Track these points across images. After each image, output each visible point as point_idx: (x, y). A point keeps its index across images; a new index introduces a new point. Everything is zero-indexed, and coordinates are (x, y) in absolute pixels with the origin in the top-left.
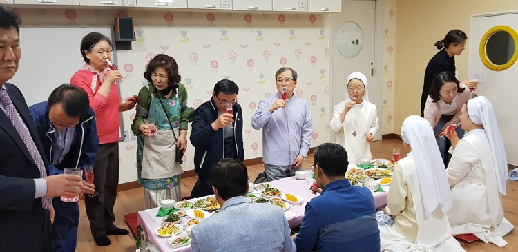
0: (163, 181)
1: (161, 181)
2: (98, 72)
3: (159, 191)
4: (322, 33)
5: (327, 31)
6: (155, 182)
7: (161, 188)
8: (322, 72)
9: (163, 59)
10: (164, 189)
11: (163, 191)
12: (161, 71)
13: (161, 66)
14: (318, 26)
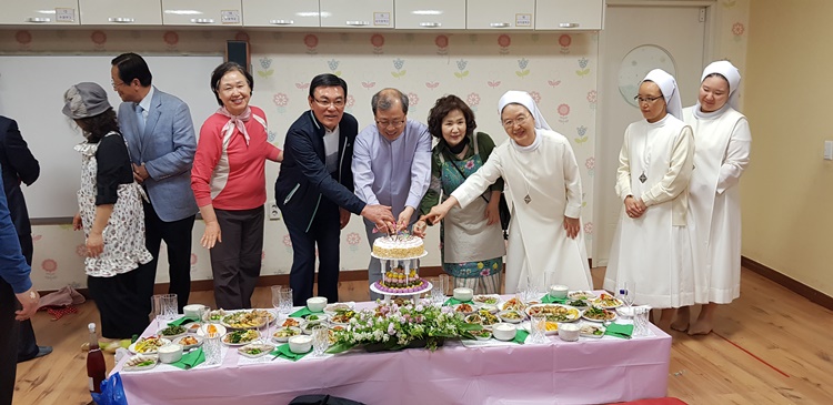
0: (472, 266)
1: (469, 265)
2: (233, 117)
3: (468, 280)
4: (583, 64)
5: (594, 62)
6: (462, 268)
7: (470, 276)
8: (582, 131)
10: (475, 277)
11: (473, 280)
14: (575, 54)
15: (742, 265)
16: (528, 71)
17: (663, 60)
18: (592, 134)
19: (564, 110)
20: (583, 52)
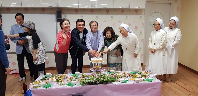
1: (113, 64)
3: (113, 68)
4: (141, 17)
5: (143, 16)
6: (112, 65)
7: (114, 67)
8: (141, 33)
9: (108, 28)
12: (109, 32)
13: (109, 30)
14: (139, 14)
15: (178, 65)
16: (128, 18)
17: (160, 16)
18: (143, 33)
19: (136, 28)
20: (141, 14)
